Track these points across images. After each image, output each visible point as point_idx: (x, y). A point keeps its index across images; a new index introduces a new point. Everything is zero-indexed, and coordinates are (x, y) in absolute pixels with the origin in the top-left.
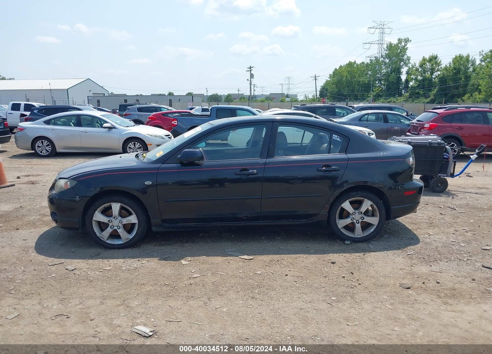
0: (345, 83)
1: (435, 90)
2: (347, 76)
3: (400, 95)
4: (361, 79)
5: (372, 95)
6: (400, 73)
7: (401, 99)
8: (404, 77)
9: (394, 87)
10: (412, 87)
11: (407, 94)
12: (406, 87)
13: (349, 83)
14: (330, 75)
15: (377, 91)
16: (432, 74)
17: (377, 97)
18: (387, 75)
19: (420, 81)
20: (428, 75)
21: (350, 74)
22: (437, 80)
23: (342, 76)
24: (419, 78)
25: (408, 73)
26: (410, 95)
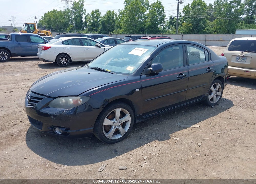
0: (52, 22)
1: (100, 27)
2: (53, 18)
3: (83, 29)
4: (62, 20)
5: (69, 29)
6: (81, 18)
7: (84, 32)
8: (84, 20)
9: (80, 26)
10: (89, 25)
11: (87, 29)
12: (86, 25)
13: (55, 22)
14: (42, 17)
15: (71, 27)
16: (98, 19)
17: (71, 31)
18: (76, 18)
19: (92, 22)
20: (96, 19)
21: (55, 17)
22: (100, 23)
23: (50, 18)
24: (92, 21)
25: (85, 18)
26: (89, 29)
